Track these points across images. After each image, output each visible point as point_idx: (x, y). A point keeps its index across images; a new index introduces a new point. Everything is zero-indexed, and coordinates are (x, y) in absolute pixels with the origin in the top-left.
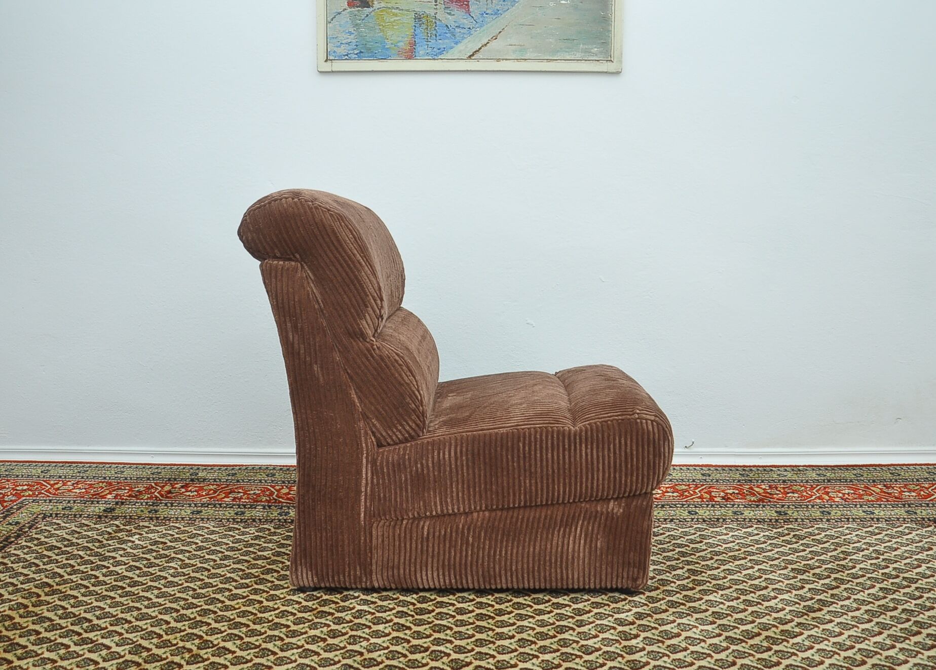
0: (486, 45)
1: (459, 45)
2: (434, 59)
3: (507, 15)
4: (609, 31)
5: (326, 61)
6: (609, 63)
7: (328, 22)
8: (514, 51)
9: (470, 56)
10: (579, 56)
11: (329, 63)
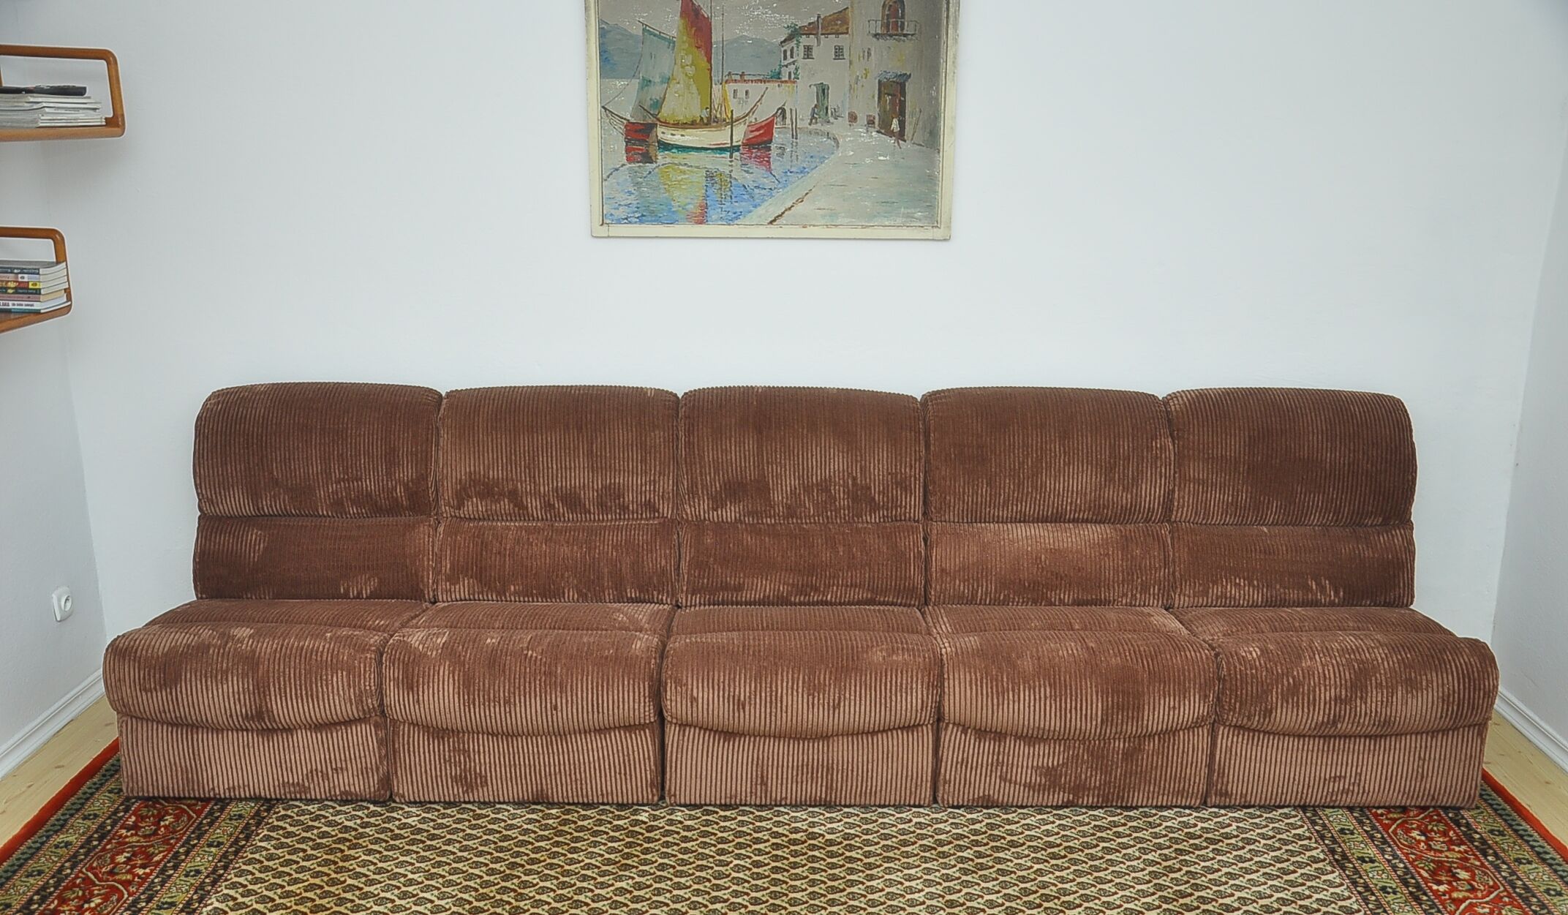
0: (790, 209)
1: (759, 208)
2: (729, 225)
3: (815, 173)
4: (936, 192)
5: (602, 225)
6: (935, 230)
7: (603, 180)
8: (823, 216)
9: (771, 222)
10: (899, 221)
11: (605, 227)
